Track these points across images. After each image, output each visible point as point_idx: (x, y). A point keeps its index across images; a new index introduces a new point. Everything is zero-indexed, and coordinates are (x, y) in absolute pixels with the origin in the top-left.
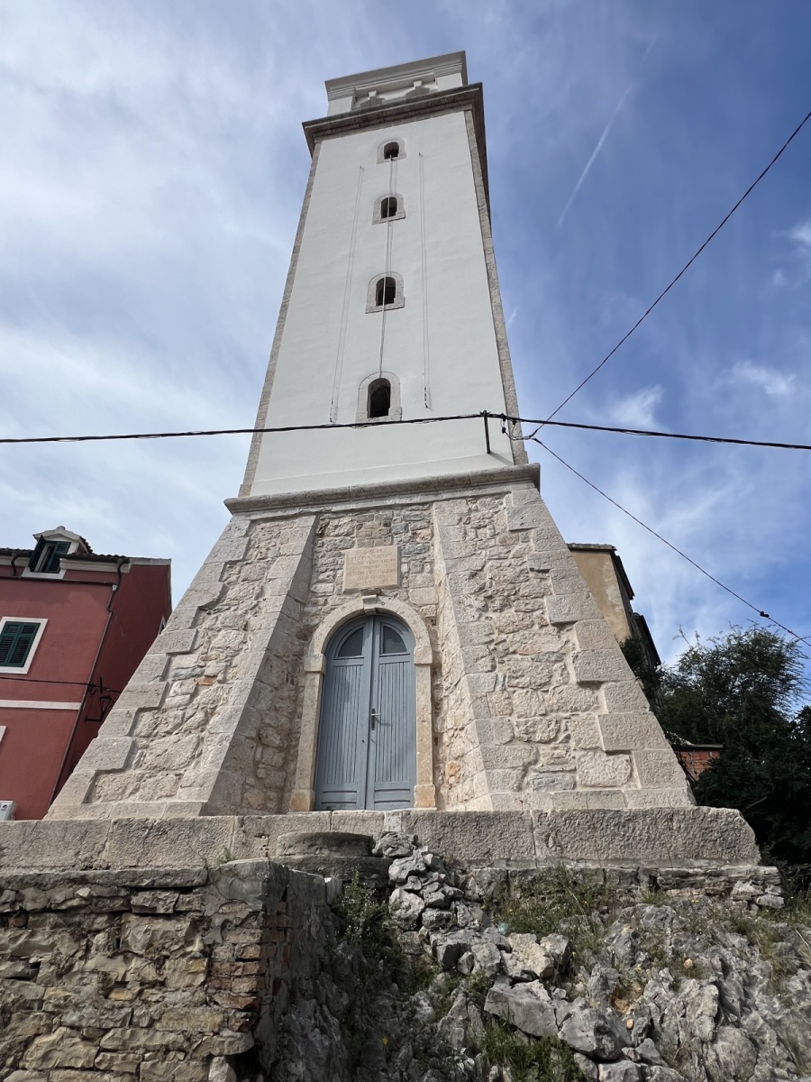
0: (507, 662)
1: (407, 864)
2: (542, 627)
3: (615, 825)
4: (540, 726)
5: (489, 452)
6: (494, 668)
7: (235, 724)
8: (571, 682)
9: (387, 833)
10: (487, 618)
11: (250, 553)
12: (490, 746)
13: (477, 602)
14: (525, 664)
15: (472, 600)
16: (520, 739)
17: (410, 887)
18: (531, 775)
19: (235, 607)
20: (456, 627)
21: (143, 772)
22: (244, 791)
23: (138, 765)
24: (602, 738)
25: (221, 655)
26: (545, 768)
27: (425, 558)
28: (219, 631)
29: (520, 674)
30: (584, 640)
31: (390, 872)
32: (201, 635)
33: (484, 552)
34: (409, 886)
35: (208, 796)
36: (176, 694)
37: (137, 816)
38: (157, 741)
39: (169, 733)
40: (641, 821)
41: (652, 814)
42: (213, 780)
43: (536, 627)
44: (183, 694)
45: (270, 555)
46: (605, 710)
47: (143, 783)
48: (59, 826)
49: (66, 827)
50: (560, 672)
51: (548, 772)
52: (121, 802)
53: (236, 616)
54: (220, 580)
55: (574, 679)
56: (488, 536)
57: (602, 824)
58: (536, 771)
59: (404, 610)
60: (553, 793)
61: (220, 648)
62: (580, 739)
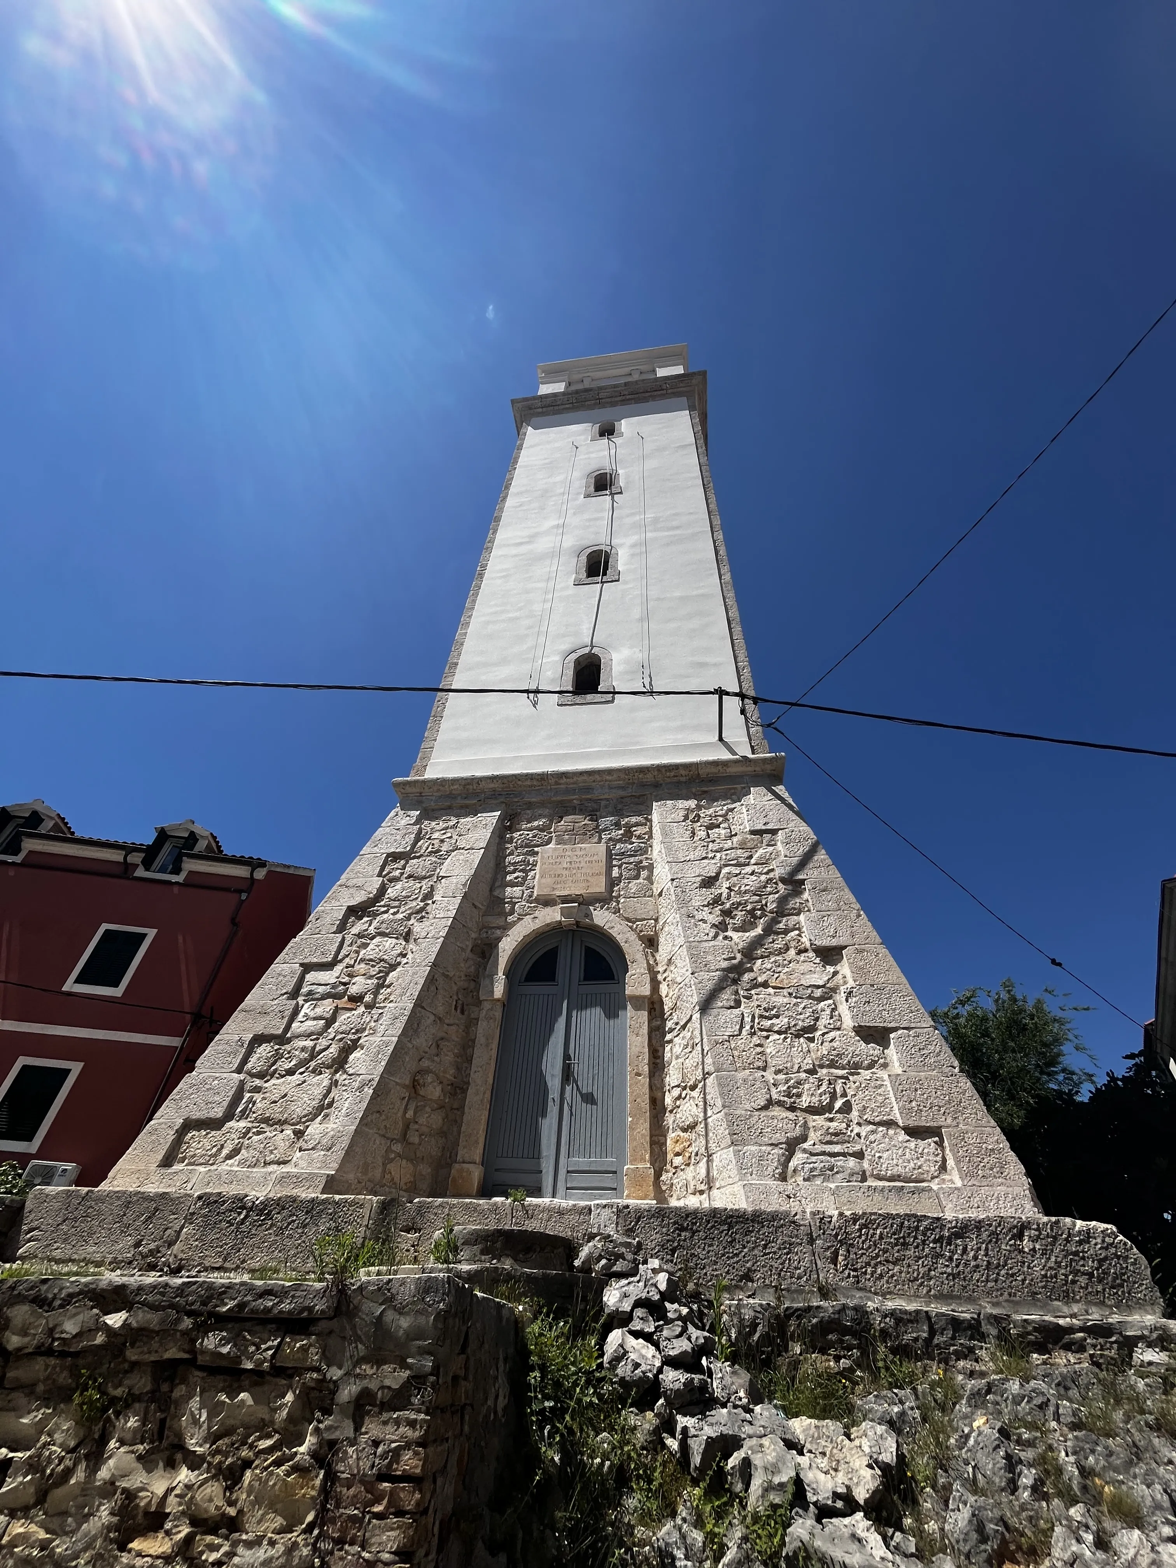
0: (755, 997)
1: (631, 1287)
2: (800, 952)
3: (935, 1241)
4: (806, 1086)
5: (721, 739)
6: (738, 1004)
7: (383, 1063)
8: (844, 1026)
9: (595, 1235)
10: (726, 938)
11: (419, 844)
12: (738, 1112)
13: (711, 916)
14: (780, 1000)
15: (705, 914)
16: (780, 1103)
17: (638, 1328)
18: (798, 1158)
19: (395, 910)
20: (684, 948)
21: (250, 1125)
22: (387, 1161)
23: (244, 1115)
24: (896, 1108)
25: (372, 969)
26: (819, 1148)
27: (641, 862)
28: (372, 939)
29: (773, 1012)
30: (858, 971)
31: (605, 1299)
32: (347, 943)
33: (718, 855)
34: (636, 1325)
35: (336, 1166)
36: (307, 1017)
37: (233, 1190)
38: (273, 1081)
39: (291, 1072)
40: (974, 1236)
41: (990, 1225)
42: (345, 1143)
43: (792, 952)
44: (315, 1019)
45: (445, 847)
46: (896, 1068)
47: (247, 1142)
48: (119, 1198)
49: (128, 1200)
50: (828, 1012)
51: (823, 1153)
52: (213, 1168)
53: (395, 921)
54: (379, 875)
55: (848, 1022)
56: (723, 837)
57: (916, 1238)
58: (805, 1151)
59: (613, 924)
60: (833, 1186)
61: (371, 960)
62: (865, 1108)
